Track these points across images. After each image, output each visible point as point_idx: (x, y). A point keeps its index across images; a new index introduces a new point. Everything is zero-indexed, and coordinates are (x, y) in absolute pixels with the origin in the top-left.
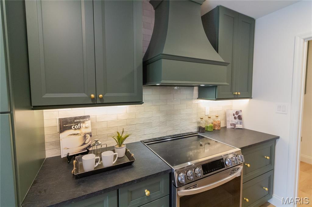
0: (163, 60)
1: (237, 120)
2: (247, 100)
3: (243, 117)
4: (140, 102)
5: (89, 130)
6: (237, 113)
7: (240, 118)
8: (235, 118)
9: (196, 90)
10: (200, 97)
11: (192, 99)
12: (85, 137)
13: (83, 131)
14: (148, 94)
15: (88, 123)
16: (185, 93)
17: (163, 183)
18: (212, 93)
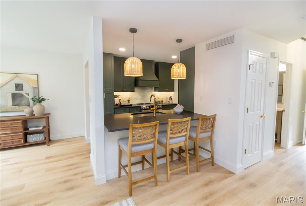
0: (140, 81)
1: (170, 100)
2: (173, 92)
3: (173, 99)
4: (134, 91)
5: (120, 99)
6: (170, 97)
7: (171, 99)
8: (170, 99)
9: (153, 88)
10: (155, 91)
11: (152, 91)
12: (119, 100)
13: (119, 98)
14: (136, 89)
15: (120, 97)
16: (149, 89)
17: (139, 109)
18: (157, 89)
